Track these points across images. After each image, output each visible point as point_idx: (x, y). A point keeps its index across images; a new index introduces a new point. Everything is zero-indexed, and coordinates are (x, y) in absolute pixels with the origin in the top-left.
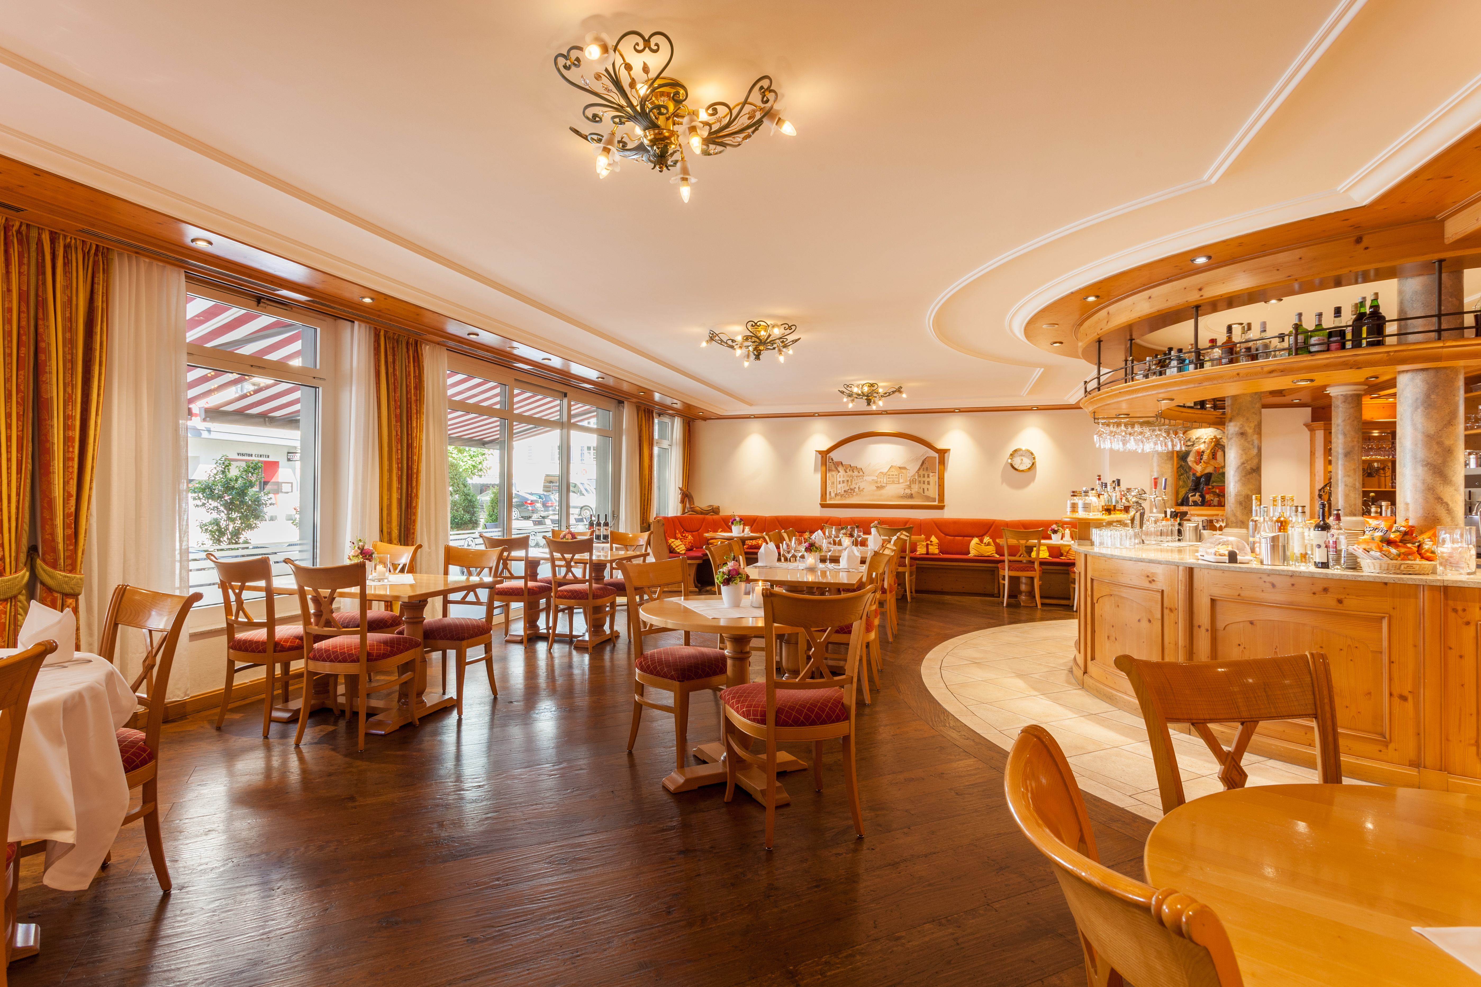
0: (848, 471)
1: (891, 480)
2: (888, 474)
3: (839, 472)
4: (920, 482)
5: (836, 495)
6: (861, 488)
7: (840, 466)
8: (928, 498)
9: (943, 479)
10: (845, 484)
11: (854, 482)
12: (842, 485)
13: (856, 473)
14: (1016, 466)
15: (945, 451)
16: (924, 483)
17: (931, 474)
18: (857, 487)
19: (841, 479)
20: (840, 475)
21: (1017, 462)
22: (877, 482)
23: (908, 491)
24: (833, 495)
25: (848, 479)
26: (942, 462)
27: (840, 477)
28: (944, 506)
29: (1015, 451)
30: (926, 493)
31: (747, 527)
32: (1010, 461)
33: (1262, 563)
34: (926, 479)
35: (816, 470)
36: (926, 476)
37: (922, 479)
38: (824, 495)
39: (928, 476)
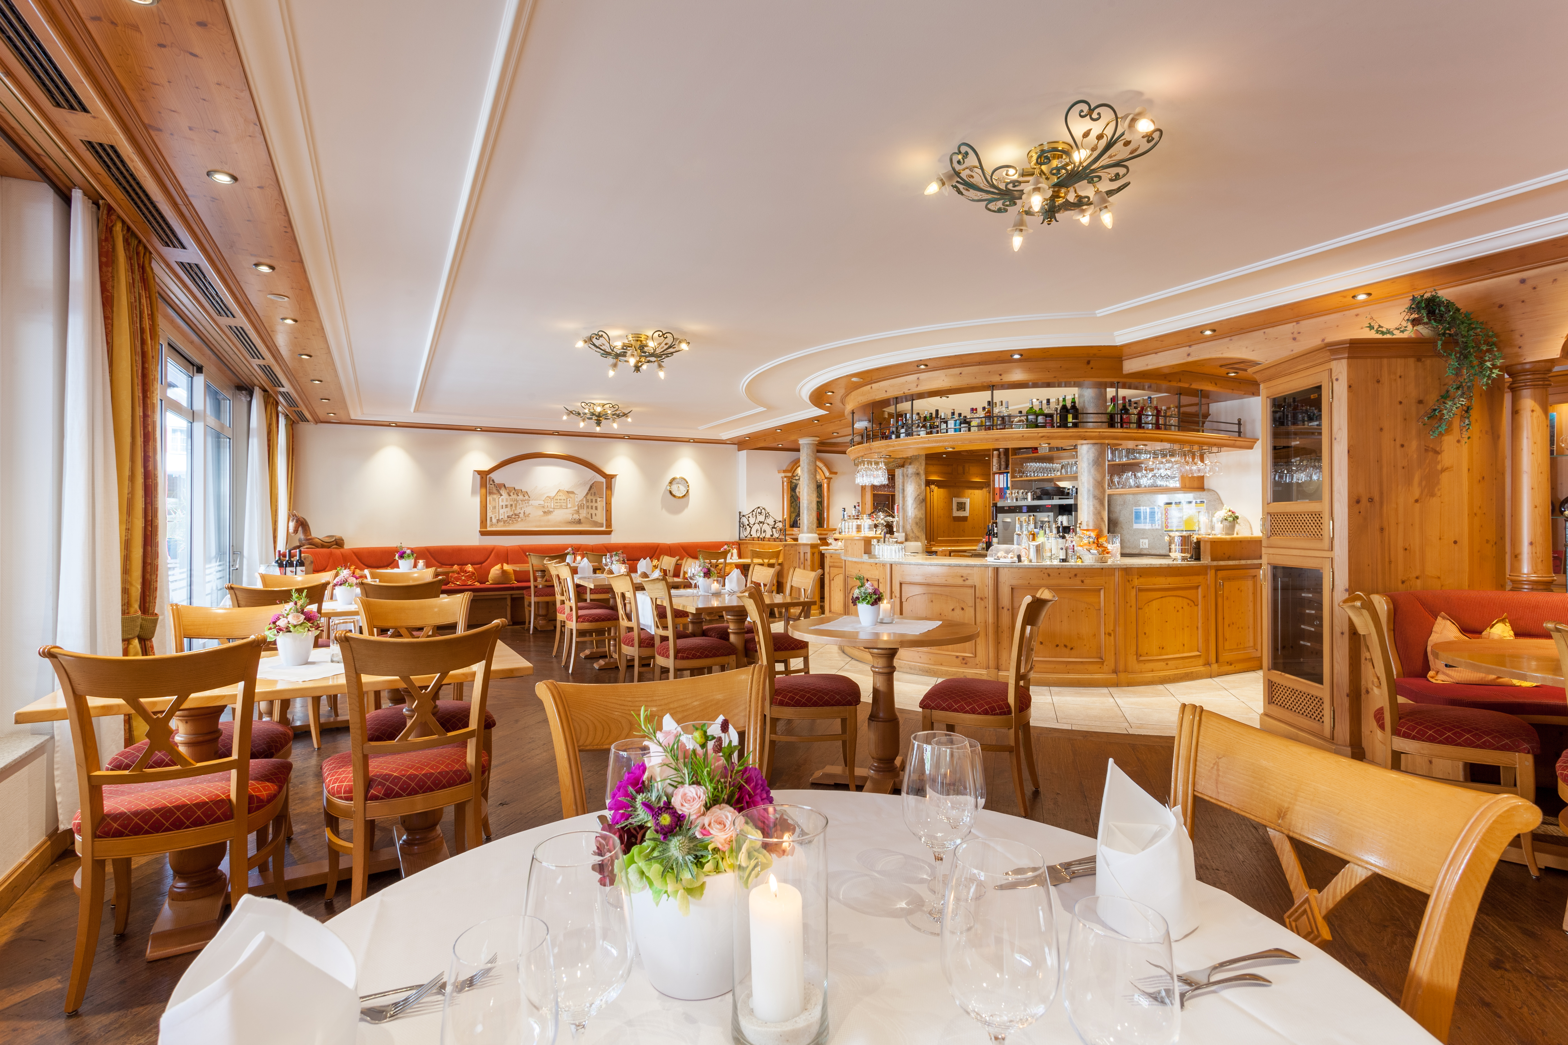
0: (512, 494)
1: (559, 504)
2: (556, 498)
3: (501, 495)
4: (588, 507)
5: (498, 521)
6: (527, 513)
7: (503, 488)
8: (596, 524)
9: (610, 504)
10: (508, 509)
11: (518, 507)
12: (505, 510)
13: (521, 497)
14: (674, 493)
15: (612, 477)
16: (592, 508)
17: (599, 499)
18: (522, 512)
19: (504, 504)
20: (504, 499)
21: (675, 489)
22: (543, 507)
23: (576, 517)
24: (494, 521)
25: (512, 503)
26: (609, 487)
27: (503, 501)
28: (612, 531)
29: (674, 479)
30: (594, 518)
31: (421, 561)
32: (669, 488)
33: (1031, 561)
34: (594, 504)
35: (473, 492)
36: (594, 501)
37: (590, 504)
38: (483, 521)
39: (596, 502)
